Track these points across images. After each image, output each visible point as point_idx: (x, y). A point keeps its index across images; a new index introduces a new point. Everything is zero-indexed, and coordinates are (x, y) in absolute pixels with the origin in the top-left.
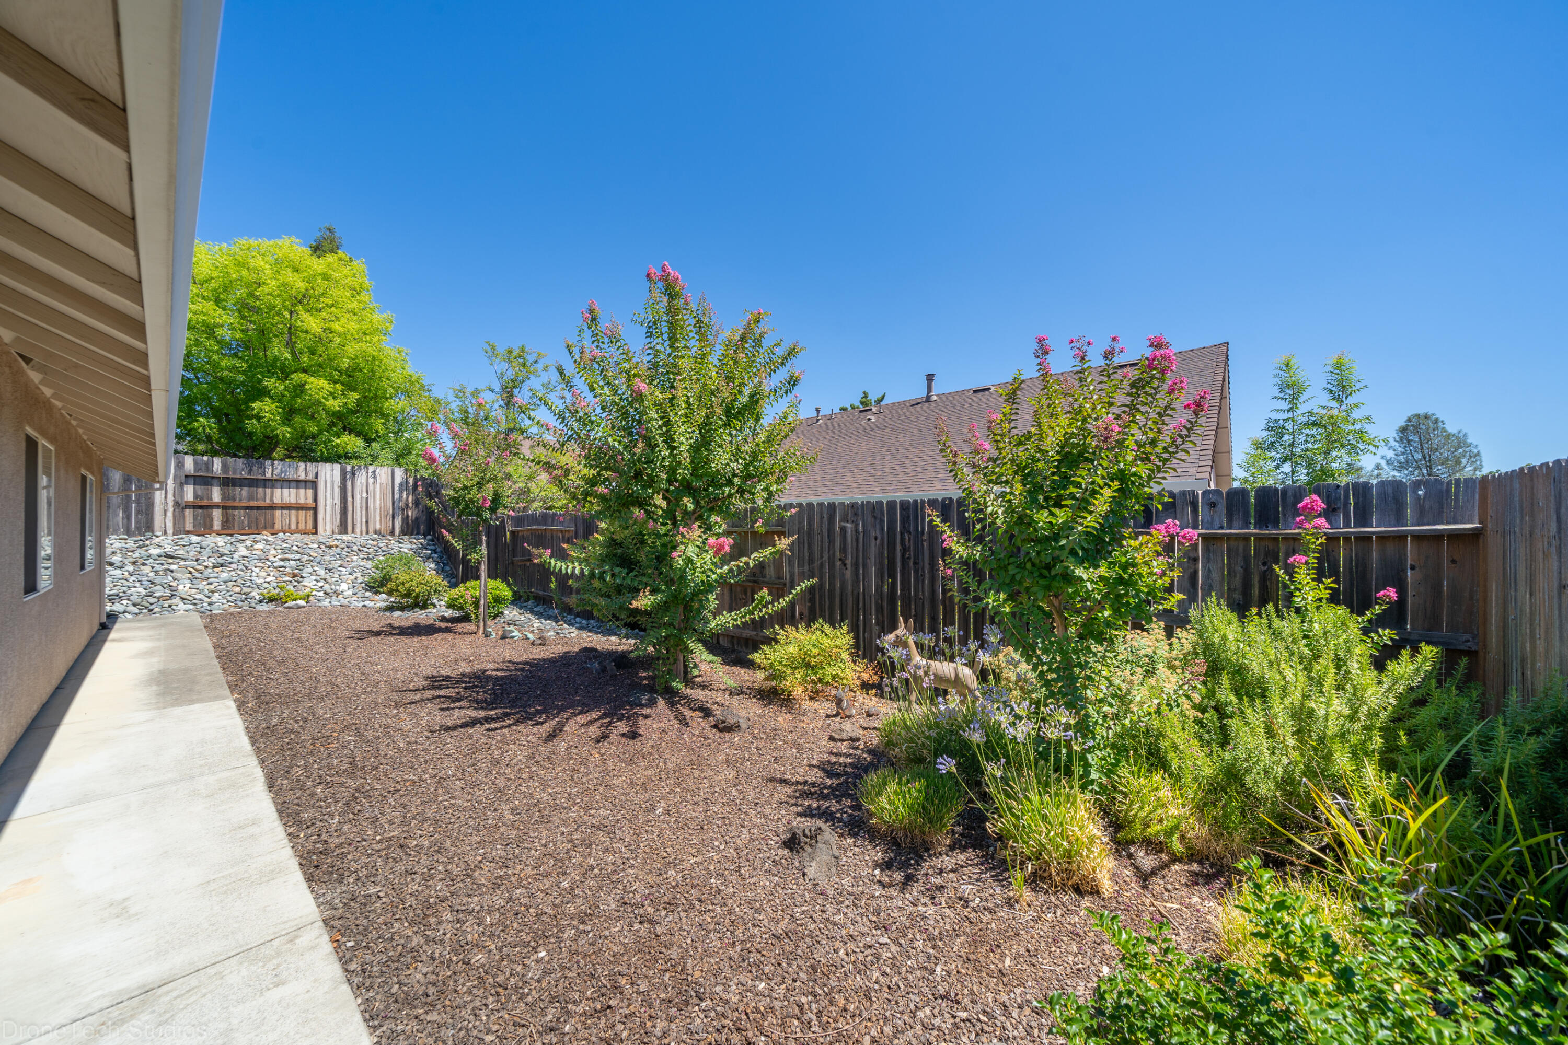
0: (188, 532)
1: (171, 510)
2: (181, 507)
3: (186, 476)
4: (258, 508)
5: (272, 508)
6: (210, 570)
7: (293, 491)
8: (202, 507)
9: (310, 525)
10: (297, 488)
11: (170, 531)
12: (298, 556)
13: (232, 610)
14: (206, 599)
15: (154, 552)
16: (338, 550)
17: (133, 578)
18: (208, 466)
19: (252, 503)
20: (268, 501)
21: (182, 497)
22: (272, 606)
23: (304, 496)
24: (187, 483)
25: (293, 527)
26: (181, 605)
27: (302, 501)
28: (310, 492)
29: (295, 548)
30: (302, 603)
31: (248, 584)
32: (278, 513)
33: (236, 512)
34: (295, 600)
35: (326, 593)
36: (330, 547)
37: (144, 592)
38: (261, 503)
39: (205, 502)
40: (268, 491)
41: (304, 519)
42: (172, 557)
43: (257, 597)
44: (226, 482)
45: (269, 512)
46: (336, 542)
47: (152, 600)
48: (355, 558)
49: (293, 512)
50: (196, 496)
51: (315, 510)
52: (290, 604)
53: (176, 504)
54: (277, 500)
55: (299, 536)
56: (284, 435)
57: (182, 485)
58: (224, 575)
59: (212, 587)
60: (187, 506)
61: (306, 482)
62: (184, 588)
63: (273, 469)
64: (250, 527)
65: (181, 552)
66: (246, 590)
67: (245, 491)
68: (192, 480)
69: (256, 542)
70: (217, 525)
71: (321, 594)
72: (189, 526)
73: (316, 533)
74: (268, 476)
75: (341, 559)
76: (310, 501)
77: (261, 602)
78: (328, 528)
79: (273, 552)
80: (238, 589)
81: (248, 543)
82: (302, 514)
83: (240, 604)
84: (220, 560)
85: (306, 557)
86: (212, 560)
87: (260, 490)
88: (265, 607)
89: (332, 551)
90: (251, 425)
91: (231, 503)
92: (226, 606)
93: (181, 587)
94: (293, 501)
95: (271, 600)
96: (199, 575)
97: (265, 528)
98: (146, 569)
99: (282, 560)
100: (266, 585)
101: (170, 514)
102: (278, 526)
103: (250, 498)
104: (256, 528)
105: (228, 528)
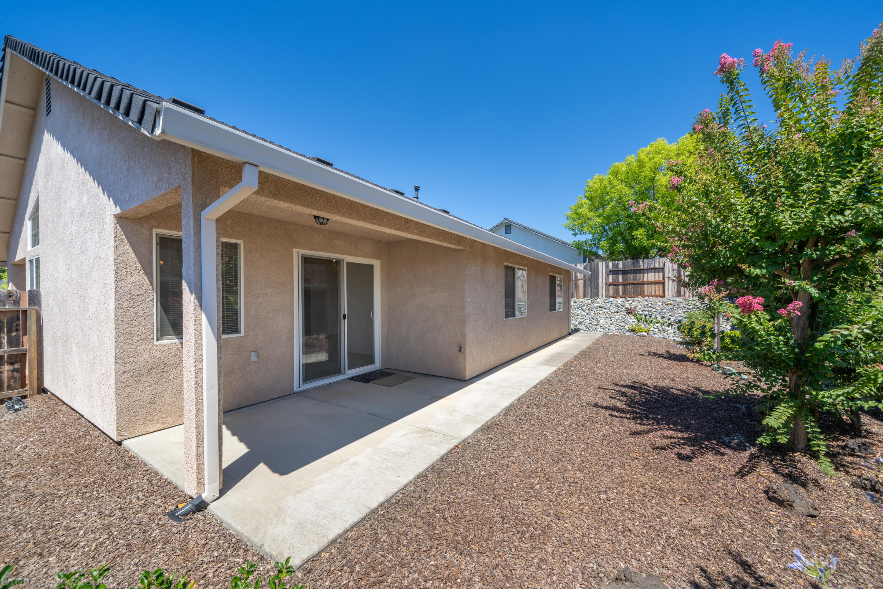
0: (610, 297)
1: (604, 286)
2: (608, 285)
3: (610, 271)
4: (638, 284)
5: (643, 283)
6: (613, 314)
7: (653, 274)
8: (616, 285)
9: (661, 293)
10: (655, 272)
11: (604, 296)
12: (650, 309)
13: (616, 333)
14: (608, 327)
15: (596, 305)
16: (671, 307)
17: (587, 316)
18: (617, 265)
19: (635, 282)
20: (641, 280)
21: (608, 280)
22: (632, 334)
23: (658, 276)
24: (610, 274)
25: (653, 293)
26: (599, 329)
27: (657, 279)
28: (661, 274)
29: (650, 305)
30: (645, 334)
31: (625, 322)
32: (646, 286)
33: (628, 287)
34: (642, 332)
35: (659, 330)
36: (668, 305)
37: (589, 322)
38: (638, 282)
39: (616, 282)
40: (642, 275)
41: (658, 289)
42: (601, 308)
43: (627, 329)
44: (625, 272)
45: (642, 286)
46: (672, 302)
47: (591, 325)
48: (680, 311)
49: (653, 286)
50: (613, 280)
51: (663, 284)
52: (640, 334)
53: (606, 284)
54: (645, 279)
55: (654, 298)
56: (648, 246)
57: (608, 275)
58: (617, 317)
59: (611, 322)
60: (610, 284)
61: (659, 268)
62: (602, 321)
63: (644, 264)
64: (634, 294)
65: (604, 305)
66: (624, 324)
67: (632, 276)
68: (611, 273)
69: (633, 301)
70: (621, 294)
71: (657, 330)
72: (611, 293)
73: (664, 297)
74: (642, 267)
75: (672, 311)
76: (661, 279)
77: (628, 331)
78: (670, 294)
79: (640, 306)
80: (620, 324)
81: (630, 302)
82: (657, 286)
83: (620, 331)
84: (617, 310)
85: (654, 310)
86: (614, 309)
87: (638, 275)
88: (629, 334)
89: (668, 307)
90: (635, 243)
91: (626, 282)
92: (614, 331)
93: (601, 321)
94: (653, 280)
95: (633, 331)
96: (608, 316)
97: (640, 295)
98: (592, 312)
99: (642, 311)
100: (632, 323)
101: (604, 288)
102: (646, 293)
103: (634, 279)
104: (636, 294)
105: (625, 295)
